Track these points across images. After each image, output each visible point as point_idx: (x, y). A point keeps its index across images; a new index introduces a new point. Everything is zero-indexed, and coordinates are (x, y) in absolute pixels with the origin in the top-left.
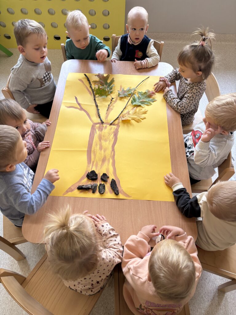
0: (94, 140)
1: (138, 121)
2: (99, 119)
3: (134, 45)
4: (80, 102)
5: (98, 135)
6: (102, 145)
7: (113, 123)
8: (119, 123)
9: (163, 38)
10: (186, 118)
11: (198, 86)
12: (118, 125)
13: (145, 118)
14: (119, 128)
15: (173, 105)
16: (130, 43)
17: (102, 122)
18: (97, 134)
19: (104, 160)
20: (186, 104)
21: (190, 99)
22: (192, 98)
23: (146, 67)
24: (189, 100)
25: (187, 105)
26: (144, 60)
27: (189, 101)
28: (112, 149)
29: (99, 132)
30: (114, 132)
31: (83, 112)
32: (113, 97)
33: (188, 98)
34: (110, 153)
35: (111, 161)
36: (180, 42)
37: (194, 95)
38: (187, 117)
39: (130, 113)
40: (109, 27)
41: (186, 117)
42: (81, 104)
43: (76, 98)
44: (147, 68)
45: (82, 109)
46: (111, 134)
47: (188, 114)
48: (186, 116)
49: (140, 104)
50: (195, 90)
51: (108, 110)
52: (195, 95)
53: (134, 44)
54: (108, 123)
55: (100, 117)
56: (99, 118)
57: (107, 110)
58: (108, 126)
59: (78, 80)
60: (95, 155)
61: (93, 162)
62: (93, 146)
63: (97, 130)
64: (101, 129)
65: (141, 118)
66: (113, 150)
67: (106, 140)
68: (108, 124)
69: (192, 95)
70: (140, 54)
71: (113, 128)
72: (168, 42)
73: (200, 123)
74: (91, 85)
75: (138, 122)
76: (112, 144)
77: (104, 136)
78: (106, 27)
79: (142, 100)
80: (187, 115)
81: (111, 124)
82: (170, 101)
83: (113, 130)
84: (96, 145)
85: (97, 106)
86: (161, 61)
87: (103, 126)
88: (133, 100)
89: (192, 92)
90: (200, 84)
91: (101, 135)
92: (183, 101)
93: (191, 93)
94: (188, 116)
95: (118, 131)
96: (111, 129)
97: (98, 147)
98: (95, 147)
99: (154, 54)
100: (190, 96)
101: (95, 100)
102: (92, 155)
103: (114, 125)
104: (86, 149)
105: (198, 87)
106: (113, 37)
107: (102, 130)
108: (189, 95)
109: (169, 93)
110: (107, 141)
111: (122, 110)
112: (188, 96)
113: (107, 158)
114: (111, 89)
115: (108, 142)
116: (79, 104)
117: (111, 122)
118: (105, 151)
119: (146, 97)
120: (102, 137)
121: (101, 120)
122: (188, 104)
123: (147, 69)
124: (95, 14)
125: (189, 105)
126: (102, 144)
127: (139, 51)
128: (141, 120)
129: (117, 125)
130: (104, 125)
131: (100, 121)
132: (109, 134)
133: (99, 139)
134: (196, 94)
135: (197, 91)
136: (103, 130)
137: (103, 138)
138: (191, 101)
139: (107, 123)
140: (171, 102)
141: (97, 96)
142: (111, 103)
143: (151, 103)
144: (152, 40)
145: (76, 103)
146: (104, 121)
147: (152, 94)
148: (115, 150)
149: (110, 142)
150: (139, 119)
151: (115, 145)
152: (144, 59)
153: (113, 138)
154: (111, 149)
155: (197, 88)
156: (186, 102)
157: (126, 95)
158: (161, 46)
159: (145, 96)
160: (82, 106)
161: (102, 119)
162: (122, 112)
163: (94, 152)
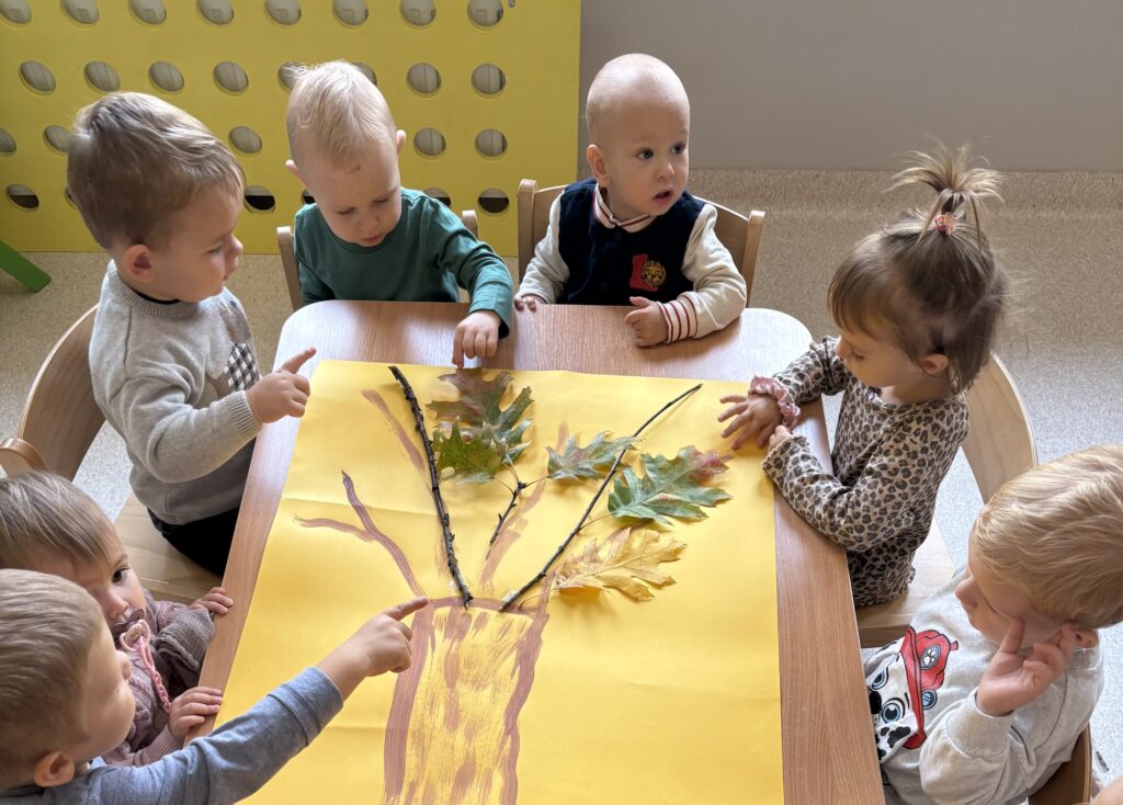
0: (423, 680)
1: (636, 596)
2: (452, 582)
3: (625, 231)
4: (365, 499)
5: (443, 659)
6: (460, 707)
7: (518, 603)
8: (544, 601)
9: (762, 196)
10: (875, 572)
11: (930, 419)
12: (540, 613)
13: (669, 582)
14: (544, 625)
15: (812, 508)
16: (607, 224)
17: (466, 598)
18: (436, 654)
19: (463, 779)
20: (873, 502)
21: (890, 481)
22: (900, 476)
23: (684, 335)
24: (888, 485)
25: (877, 510)
26: (674, 302)
27: (886, 492)
28: (507, 724)
29: (448, 642)
30: (519, 645)
31: (376, 547)
32: (523, 482)
33: (885, 474)
34: (494, 745)
35: (498, 781)
36: (844, 212)
37: (909, 460)
38: (878, 564)
39: (603, 554)
40: (504, 147)
41: (873, 567)
42: (370, 508)
43: (347, 480)
44: (689, 338)
45: (371, 532)
46: (505, 657)
47: (885, 554)
48: (876, 560)
49: (649, 513)
50: (917, 439)
51: (498, 538)
52: (916, 462)
53: (626, 228)
54: (492, 600)
55: (454, 573)
56: (450, 575)
57: (492, 542)
58: (493, 614)
59: (362, 397)
60: (423, 754)
61: (413, 786)
62: (414, 707)
63: (439, 635)
64: (457, 630)
65: (649, 582)
66: (511, 728)
67: (478, 684)
68: (492, 608)
69: (903, 463)
70: (654, 272)
71: (515, 626)
72: (784, 213)
73: (939, 594)
74: (422, 418)
75: (636, 600)
76: (507, 701)
77: (469, 664)
78: (492, 147)
79: (658, 497)
80: (880, 557)
81: (507, 607)
82: (798, 489)
83: (513, 637)
84: (432, 704)
85: (444, 520)
86: (751, 303)
87: (470, 616)
88: (616, 495)
89: (901, 445)
90: (938, 411)
91: (456, 655)
92: (858, 492)
93: (899, 453)
94: (882, 562)
95: (540, 641)
96: (506, 631)
97: (441, 711)
98: (427, 713)
99: (722, 274)
100: (892, 465)
101: (435, 489)
102: (408, 752)
103: (521, 610)
104: (383, 724)
105: (929, 426)
106: (523, 194)
107: (462, 633)
108: (885, 460)
109: (792, 453)
110: (485, 687)
111: (562, 543)
112: (884, 467)
113: (478, 768)
114: (518, 440)
115: (488, 691)
116: (360, 510)
117: (507, 599)
118: (470, 735)
119: (678, 481)
120: (461, 665)
121: (461, 588)
122: (883, 505)
123: (689, 344)
124: (439, 84)
125: (889, 511)
126: (461, 702)
127: (650, 259)
128: (652, 590)
129: (533, 609)
130: (476, 612)
131: (454, 593)
132: (497, 653)
133: (446, 675)
134: (920, 456)
135: (925, 442)
136: (469, 636)
137: (465, 671)
138: (899, 491)
139: (488, 603)
140: (801, 497)
141: (448, 470)
142: (512, 505)
143: (702, 508)
144: (709, 208)
145: (347, 503)
146: (473, 590)
147: (710, 470)
148: (521, 733)
149: (496, 690)
150: (639, 586)
151: (521, 705)
152: (675, 299)
153: (513, 674)
154: (500, 726)
155: (923, 429)
156: (873, 495)
157: (587, 470)
158: (750, 233)
159: (677, 475)
160: (375, 520)
161: (464, 583)
162: (562, 550)
163: (420, 738)
